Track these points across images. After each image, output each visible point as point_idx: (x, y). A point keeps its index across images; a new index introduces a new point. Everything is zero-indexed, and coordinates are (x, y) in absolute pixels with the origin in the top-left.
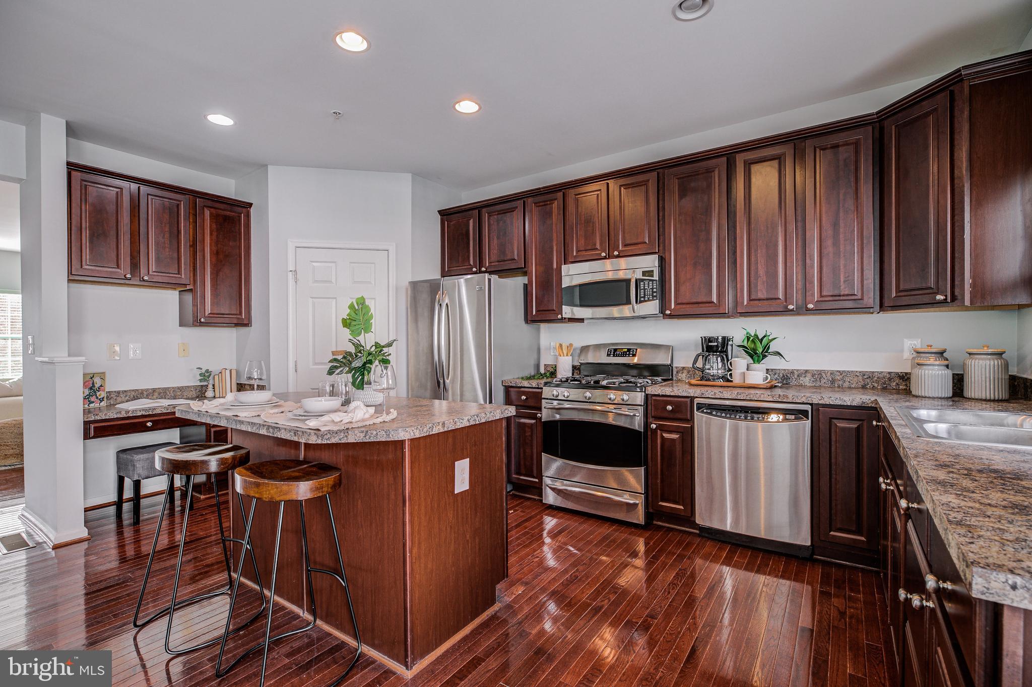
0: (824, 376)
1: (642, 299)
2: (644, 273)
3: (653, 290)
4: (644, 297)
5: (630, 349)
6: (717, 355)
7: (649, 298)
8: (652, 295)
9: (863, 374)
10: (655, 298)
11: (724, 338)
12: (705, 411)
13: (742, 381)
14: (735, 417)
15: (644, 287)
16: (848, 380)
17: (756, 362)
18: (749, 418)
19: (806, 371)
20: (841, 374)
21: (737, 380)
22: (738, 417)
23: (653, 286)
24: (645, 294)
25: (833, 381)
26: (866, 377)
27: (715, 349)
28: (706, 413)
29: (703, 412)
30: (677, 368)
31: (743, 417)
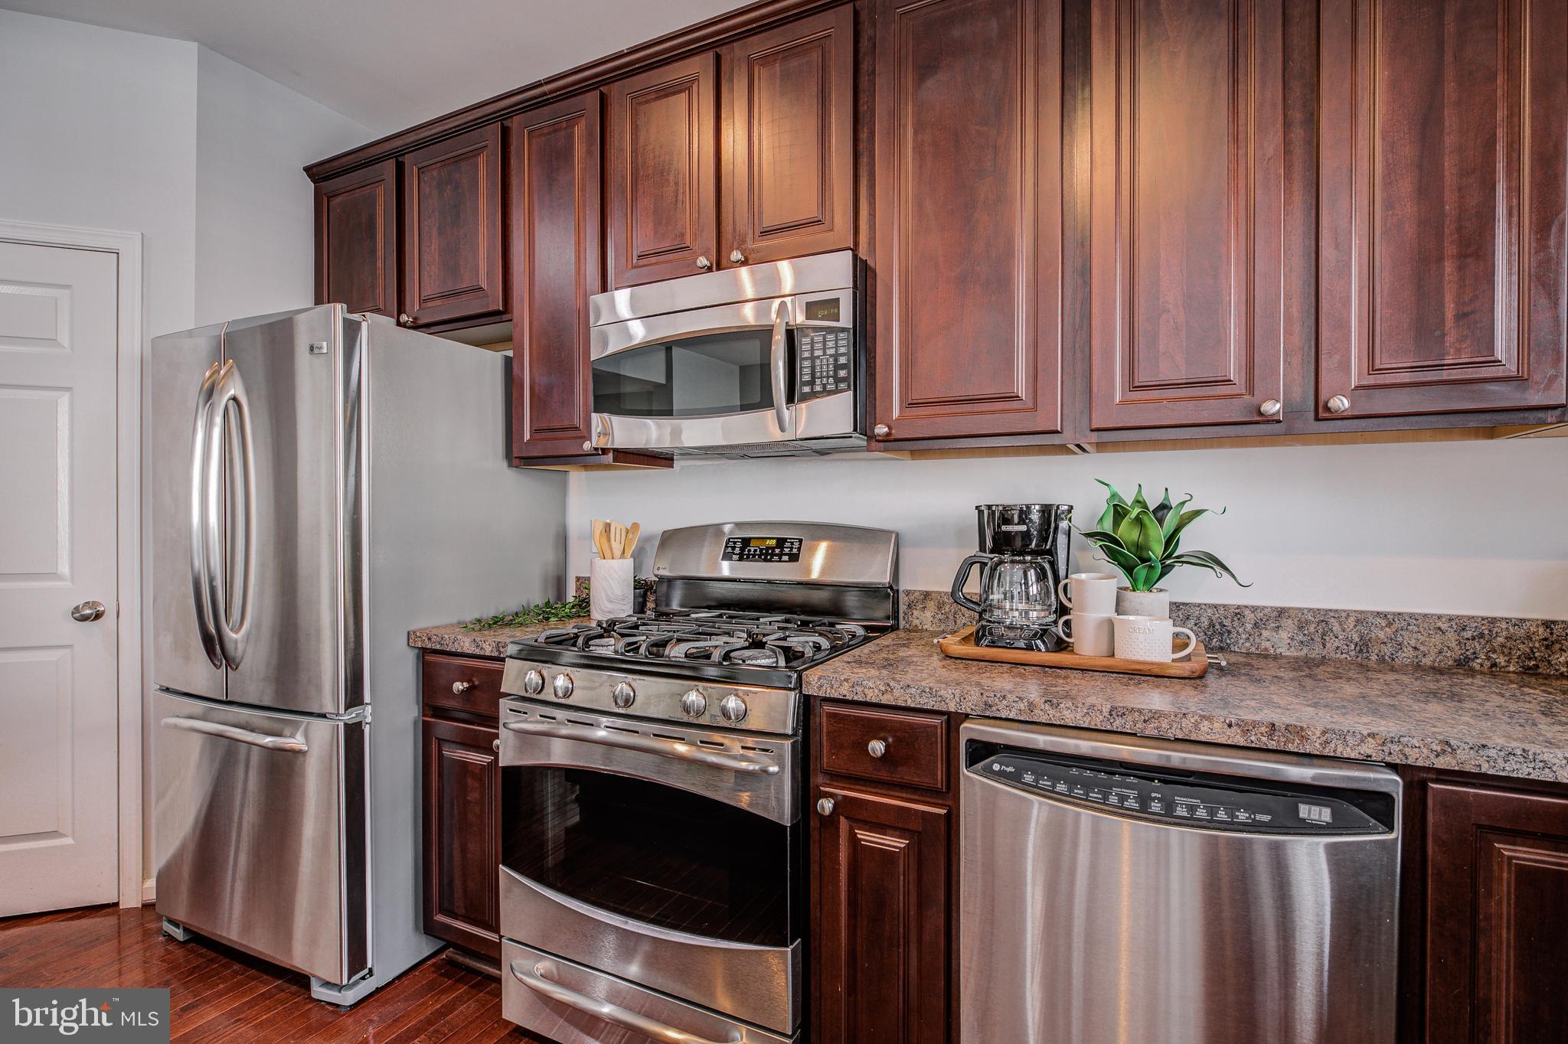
0: (1336, 628)
1: (807, 389)
2: (811, 309)
3: (836, 360)
4: (812, 383)
5: (784, 540)
6: (1024, 562)
7: (824, 386)
8: (835, 376)
9: (1461, 624)
10: (842, 386)
11: (1046, 510)
12: (996, 767)
13: (1103, 649)
14: (1105, 798)
15: (812, 350)
16: (1413, 643)
17: (1140, 586)
18: (1156, 807)
19: (1281, 612)
20: (1389, 625)
21: (1087, 644)
22: (1113, 799)
23: (837, 347)
24: (813, 374)
25: (1364, 645)
26: (1468, 634)
27: (1018, 543)
28: (1001, 776)
29: (988, 772)
30: (908, 593)
31: (1131, 803)
